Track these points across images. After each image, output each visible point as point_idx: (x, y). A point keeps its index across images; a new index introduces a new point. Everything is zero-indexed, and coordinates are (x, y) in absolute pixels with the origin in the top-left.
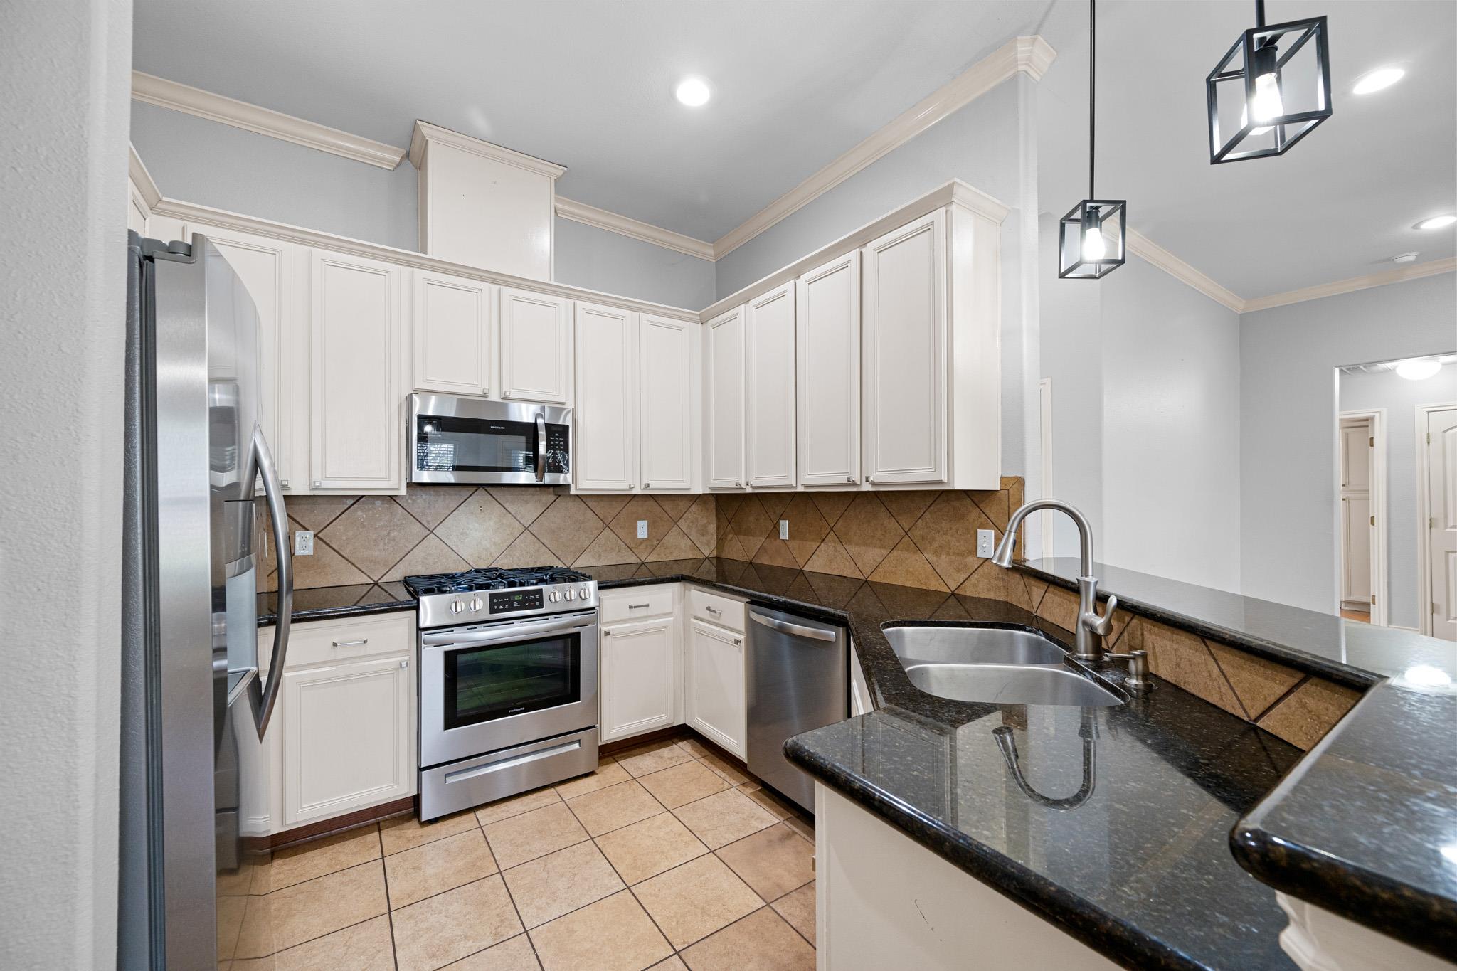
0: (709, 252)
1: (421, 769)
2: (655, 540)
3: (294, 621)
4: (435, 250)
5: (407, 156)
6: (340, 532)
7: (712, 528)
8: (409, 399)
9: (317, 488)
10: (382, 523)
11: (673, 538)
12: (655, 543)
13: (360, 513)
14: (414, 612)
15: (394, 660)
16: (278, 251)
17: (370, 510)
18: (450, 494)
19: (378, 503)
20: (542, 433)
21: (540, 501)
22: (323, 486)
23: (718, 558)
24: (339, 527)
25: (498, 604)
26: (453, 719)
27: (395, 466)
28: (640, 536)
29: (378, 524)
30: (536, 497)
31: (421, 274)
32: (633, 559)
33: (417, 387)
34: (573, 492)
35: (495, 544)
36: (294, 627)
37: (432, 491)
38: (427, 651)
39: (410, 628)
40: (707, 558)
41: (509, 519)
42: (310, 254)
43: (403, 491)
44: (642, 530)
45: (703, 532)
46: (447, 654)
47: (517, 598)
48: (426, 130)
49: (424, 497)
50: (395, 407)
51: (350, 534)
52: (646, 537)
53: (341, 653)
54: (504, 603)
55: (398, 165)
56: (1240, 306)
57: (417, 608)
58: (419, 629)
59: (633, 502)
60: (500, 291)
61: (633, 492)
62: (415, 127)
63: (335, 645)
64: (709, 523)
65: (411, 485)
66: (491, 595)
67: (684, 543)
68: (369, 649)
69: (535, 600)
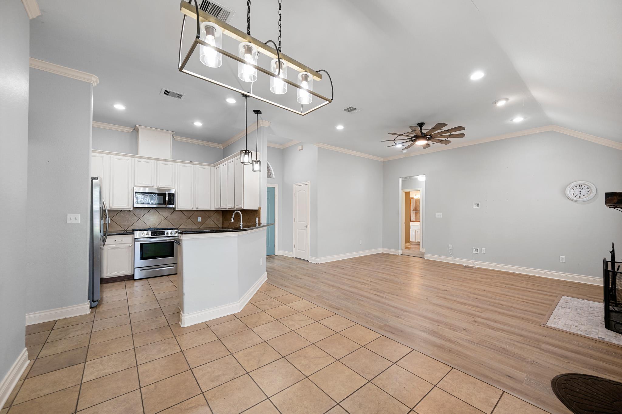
0: (220, 146)
1: (134, 268)
2: (203, 222)
3: (108, 235)
4: (140, 154)
5: (134, 129)
6: (116, 218)
7: (221, 219)
8: (133, 188)
9: (111, 208)
10: (127, 216)
11: (208, 222)
12: (203, 223)
13: (121, 214)
14: (133, 235)
15: (128, 245)
16: (103, 157)
17: (124, 213)
18: (145, 210)
19: (126, 212)
20: (167, 195)
21: (169, 212)
22: (113, 208)
23: (222, 227)
24: (116, 217)
25: (153, 234)
26: (142, 258)
27: (130, 203)
28: (198, 221)
29: (126, 217)
30: (168, 211)
31: (137, 159)
32: (196, 227)
33: (136, 185)
34: (176, 209)
35: (157, 222)
36: (108, 236)
37: (140, 209)
38: (136, 243)
39: (132, 238)
40: (219, 227)
41: (161, 216)
42: (110, 157)
43: (132, 209)
44: (199, 219)
45: (218, 220)
46: (141, 244)
47: (158, 233)
48: (138, 126)
49: (138, 210)
50: (130, 190)
51: (119, 219)
52: (200, 221)
53: (116, 243)
54: (155, 234)
55: (132, 132)
56: (382, 160)
57: (134, 234)
58: (134, 238)
59: (196, 212)
60: (157, 162)
61: (194, 210)
62: (135, 126)
63: (115, 241)
64: (220, 218)
65: (133, 208)
66: (151, 232)
67: (212, 223)
68: (123, 242)
69: (163, 233)
